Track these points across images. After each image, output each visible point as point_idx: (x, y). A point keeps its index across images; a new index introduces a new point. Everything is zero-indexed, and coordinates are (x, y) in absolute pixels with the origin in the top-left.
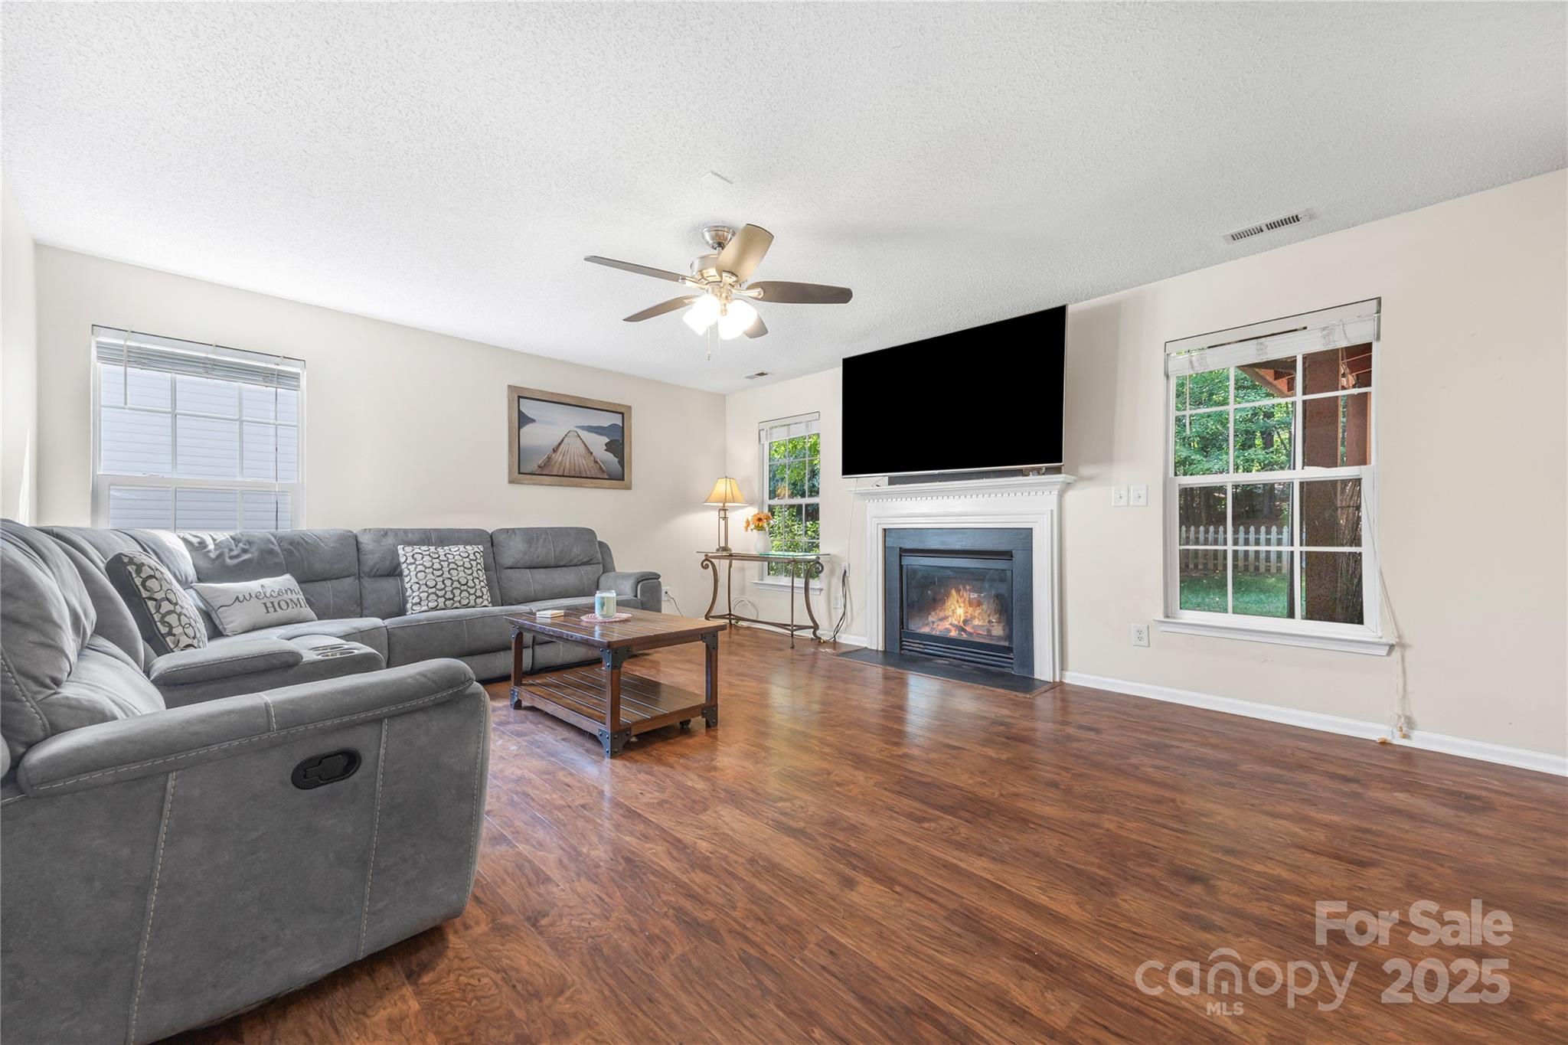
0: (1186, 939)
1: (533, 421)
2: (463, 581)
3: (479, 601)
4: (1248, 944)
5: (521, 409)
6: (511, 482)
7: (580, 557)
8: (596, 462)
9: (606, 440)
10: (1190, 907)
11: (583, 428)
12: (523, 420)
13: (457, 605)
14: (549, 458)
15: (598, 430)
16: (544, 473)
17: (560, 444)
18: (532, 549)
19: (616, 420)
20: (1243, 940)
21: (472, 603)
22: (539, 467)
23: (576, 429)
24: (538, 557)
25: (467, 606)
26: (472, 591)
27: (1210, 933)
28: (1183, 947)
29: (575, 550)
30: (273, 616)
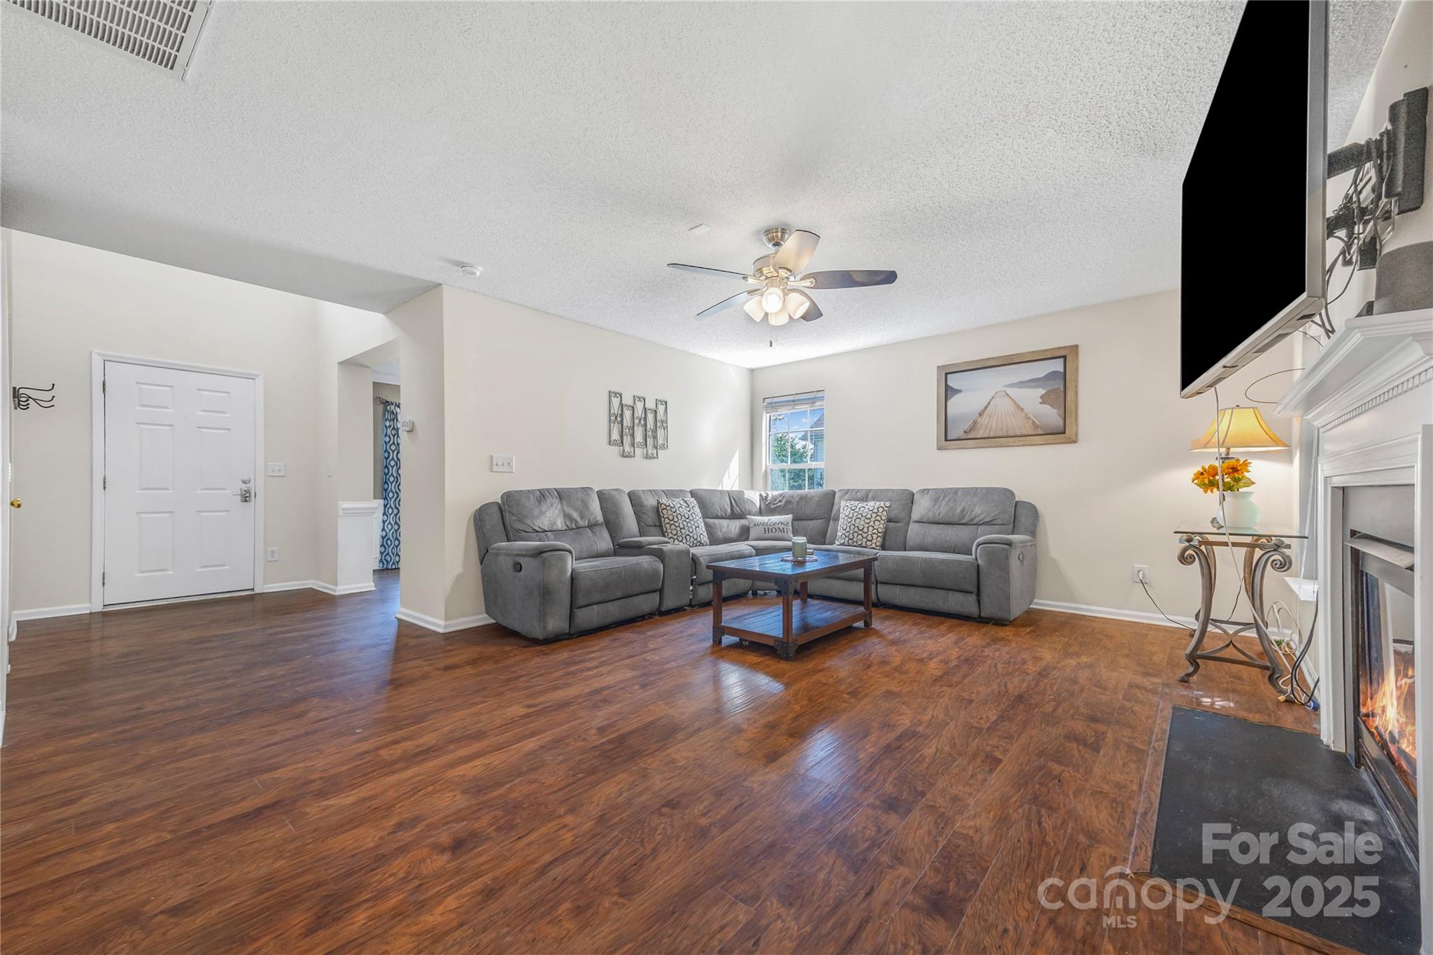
0: (397, 811)
1: (959, 391)
2: (861, 528)
3: (869, 543)
4: (371, 839)
5: (948, 383)
6: (939, 449)
7: (981, 517)
8: (1028, 418)
9: (1042, 391)
10: (427, 826)
11: (1012, 385)
12: (949, 392)
13: (855, 544)
14: (975, 422)
15: (1035, 382)
16: (968, 437)
17: (986, 407)
18: (936, 507)
19: (1057, 366)
20: (376, 839)
21: (864, 544)
22: (965, 432)
23: (1004, 389)
24: (939, 514)
25: (860, 546)
26: (865, 535)
27: (395, 825)
28: (394, 806)
29: (976, 509)
30: (767, 535)
